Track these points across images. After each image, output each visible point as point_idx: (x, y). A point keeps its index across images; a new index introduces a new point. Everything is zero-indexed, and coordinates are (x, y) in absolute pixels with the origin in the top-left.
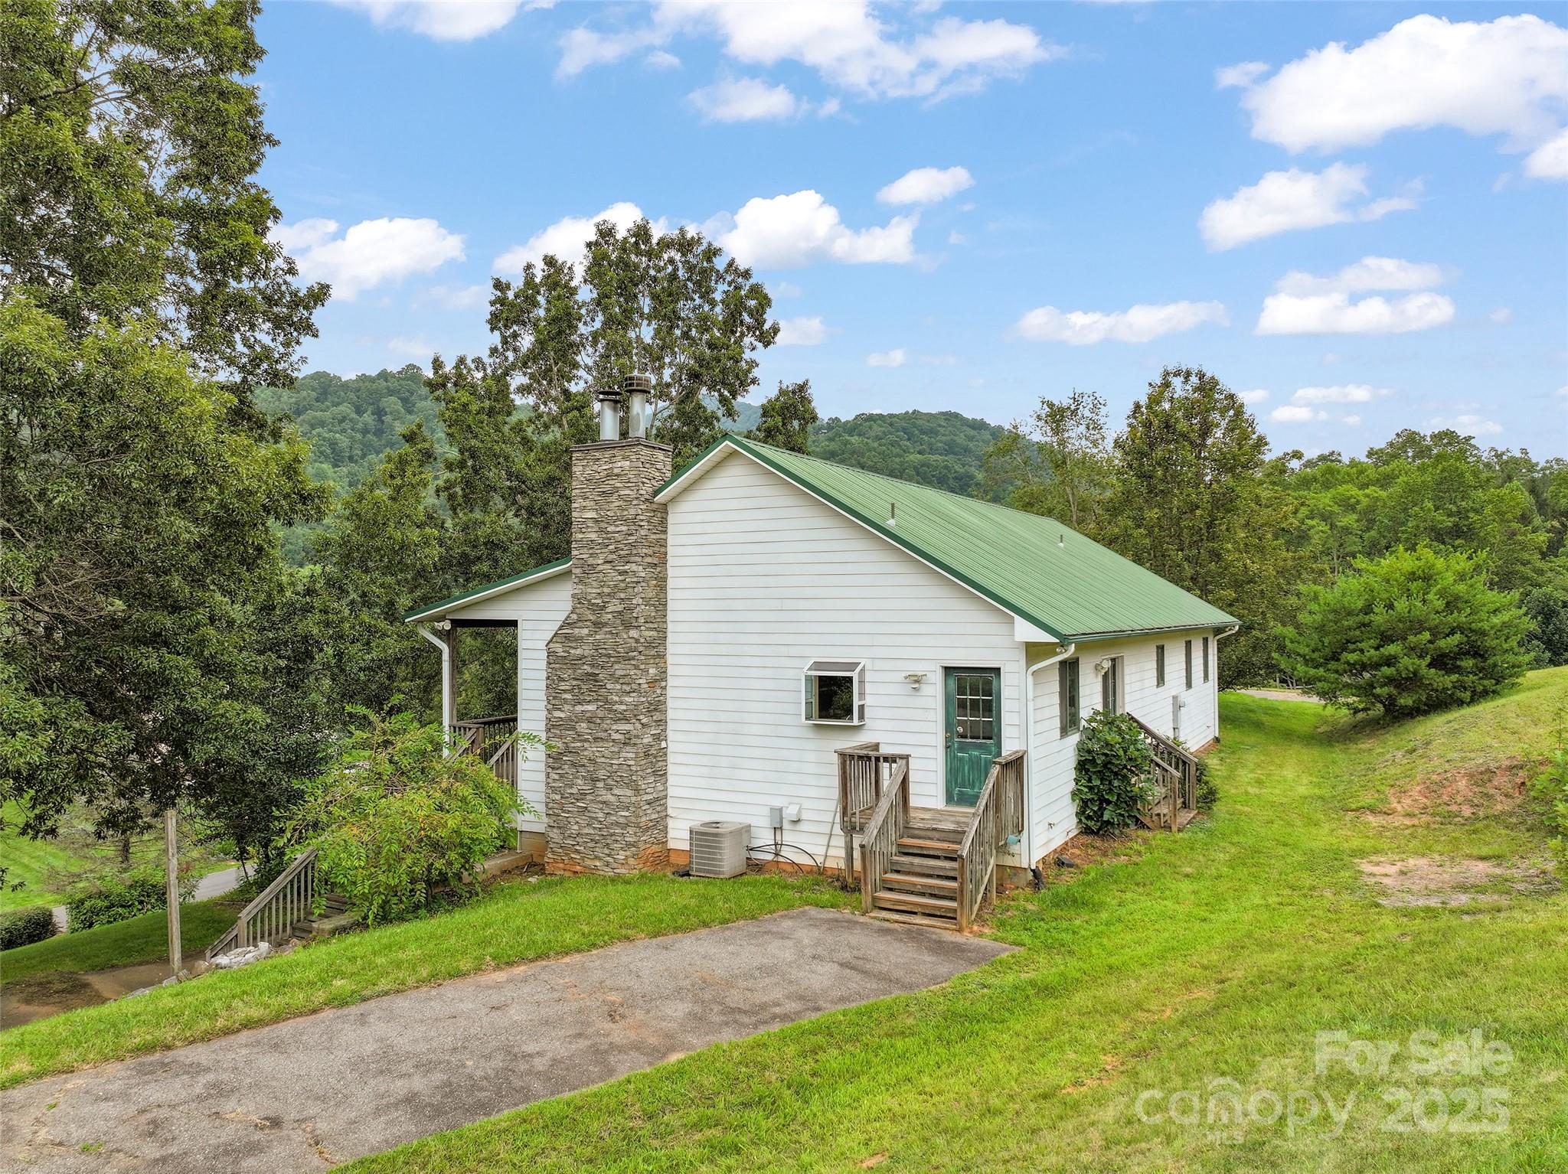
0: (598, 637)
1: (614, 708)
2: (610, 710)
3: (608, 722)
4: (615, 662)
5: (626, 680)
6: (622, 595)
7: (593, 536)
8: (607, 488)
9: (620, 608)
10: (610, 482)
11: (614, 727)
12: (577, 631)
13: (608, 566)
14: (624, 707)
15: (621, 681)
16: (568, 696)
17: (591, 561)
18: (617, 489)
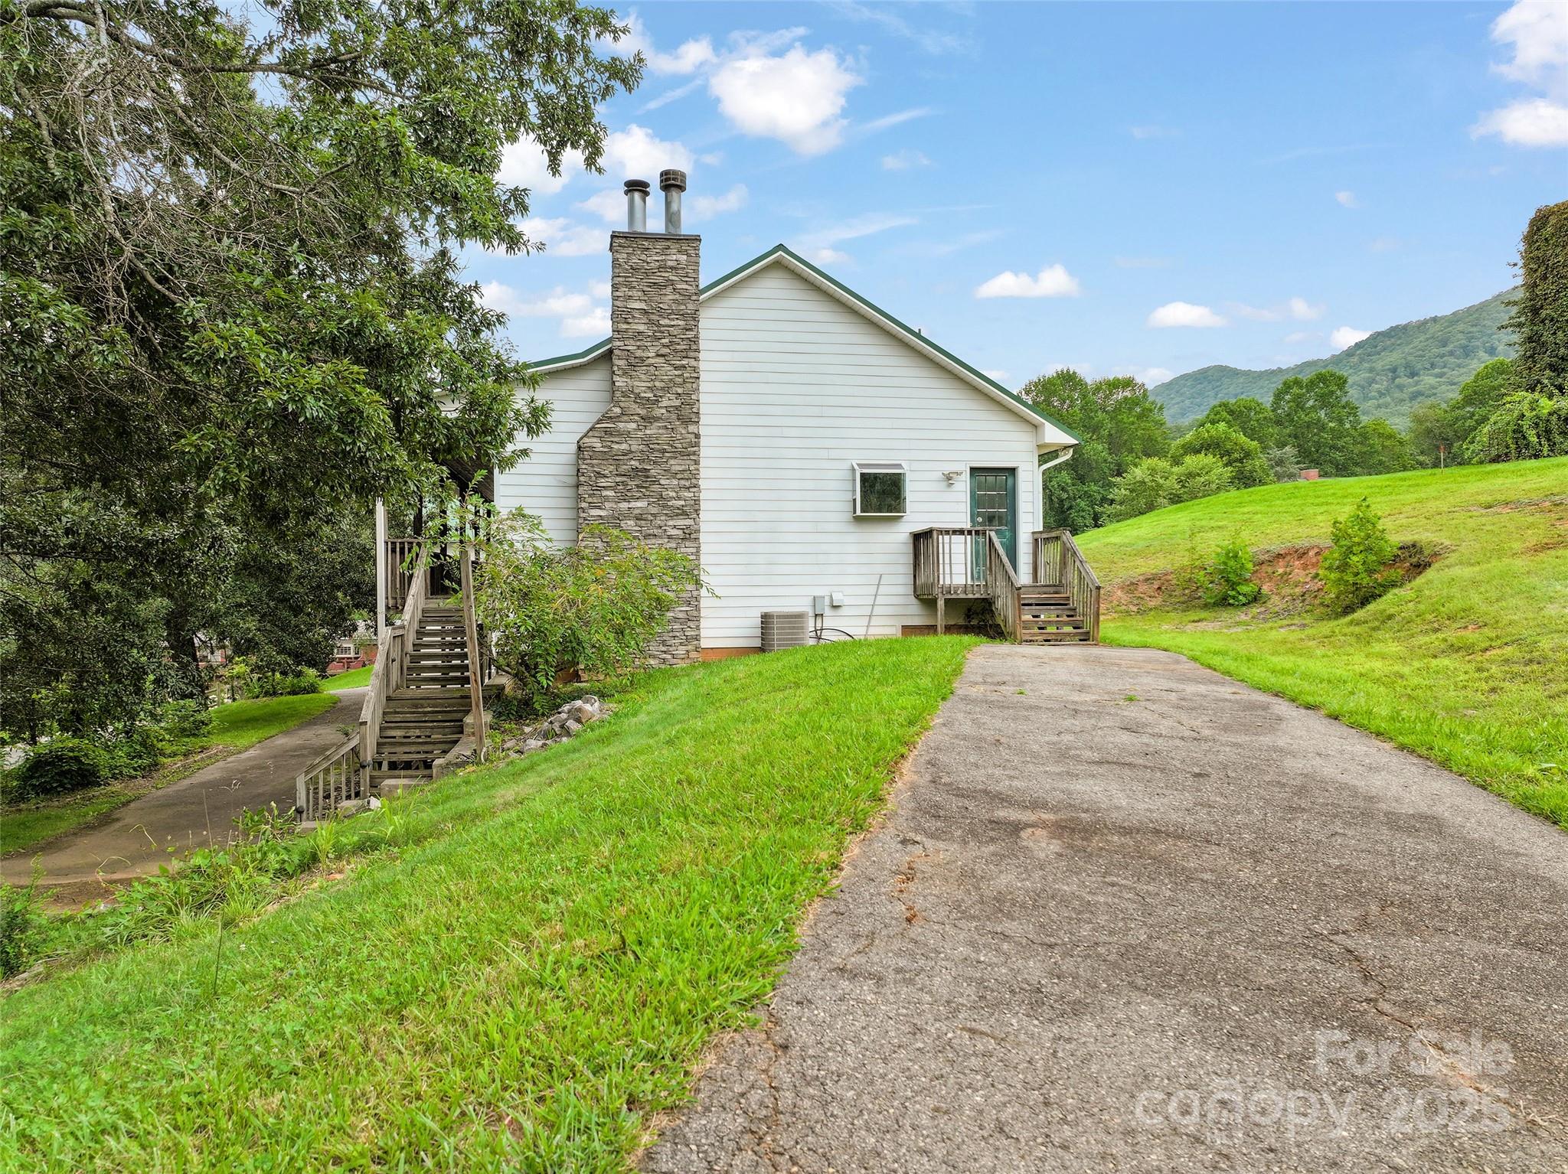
0: (648, 432)
1: (670, 503)
2: (666, 507)
3: (663, 518)
4: (671, 458)
5: (686, 475)
6: (680, 391)
7: (642, 328)
8: (660, 280)
9: (677, 403)
10: (666, 275)
11: (671, 523)
12: (621, 425)
13: (661, 360)
14: (683, 503)
15: (679, 476)
16: (610, 493)
17: (639, 353)
18: (672, 283)
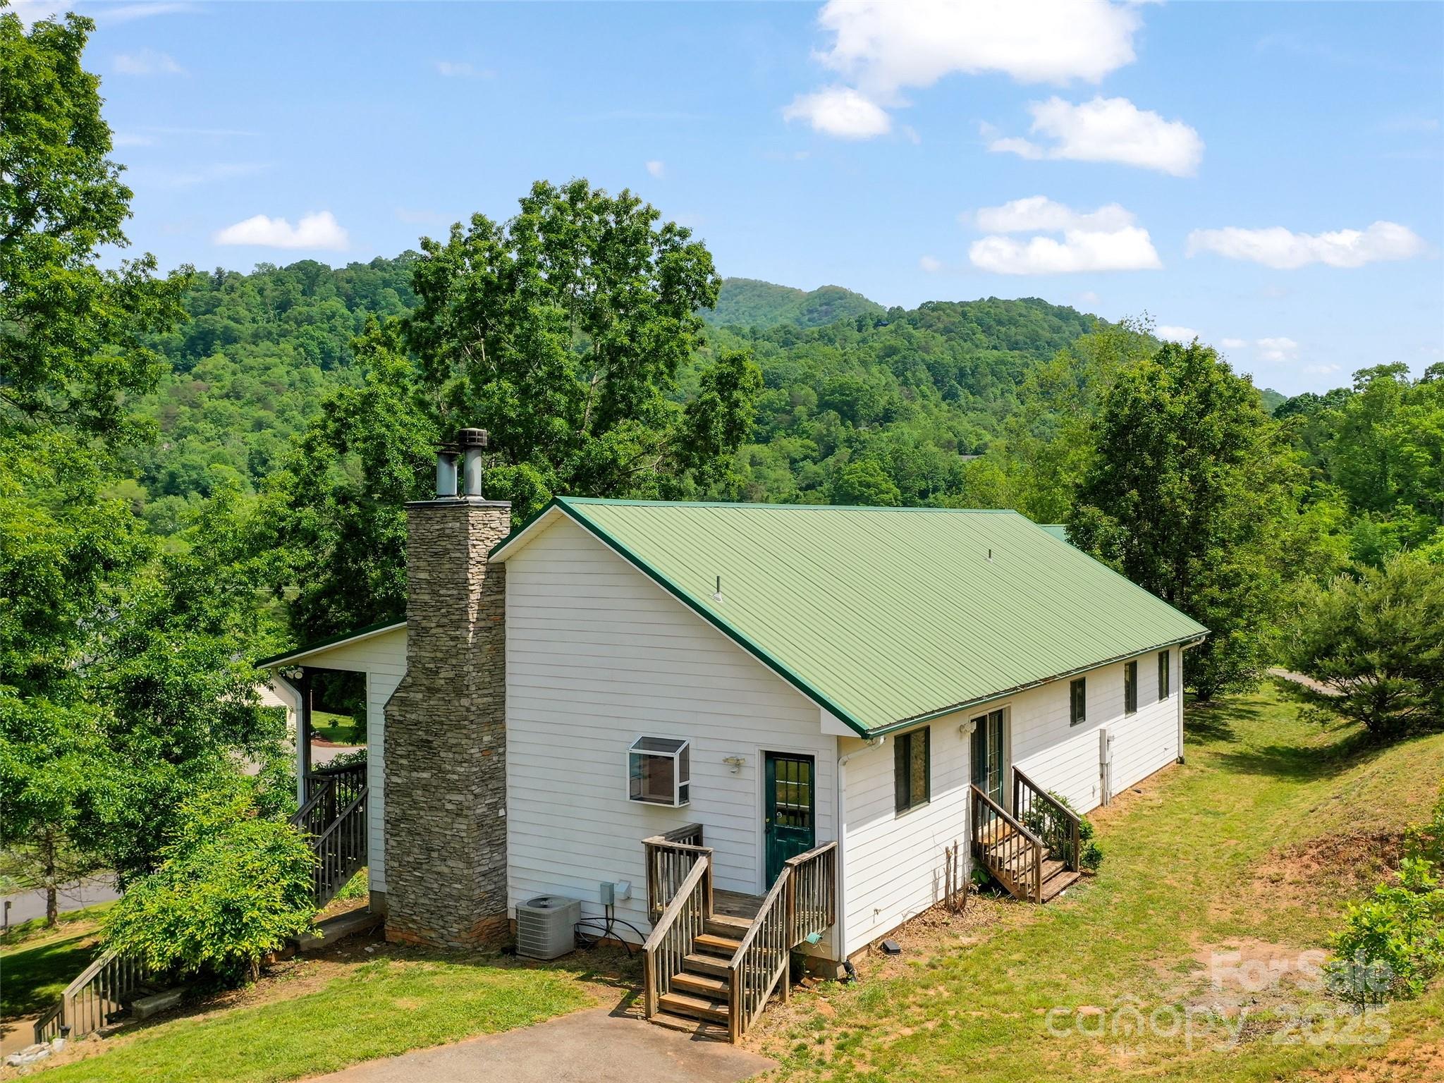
0: (432, 703)
1: (448, 777)
2: (444, 780)
3: (442, 791)
4: (449, 730)
5: (458, 749)
6: (454, 662)
7: (427, 598)
8: (440, 549)
9: (451, 675)
10: (444, 543)
11: (448, 797)
12: (412, 695)
13: (440, 630)
14: (456, 777)
15: (454, 750)
16: (404, 762)
17: (424, 623)
18: (447, 551)
